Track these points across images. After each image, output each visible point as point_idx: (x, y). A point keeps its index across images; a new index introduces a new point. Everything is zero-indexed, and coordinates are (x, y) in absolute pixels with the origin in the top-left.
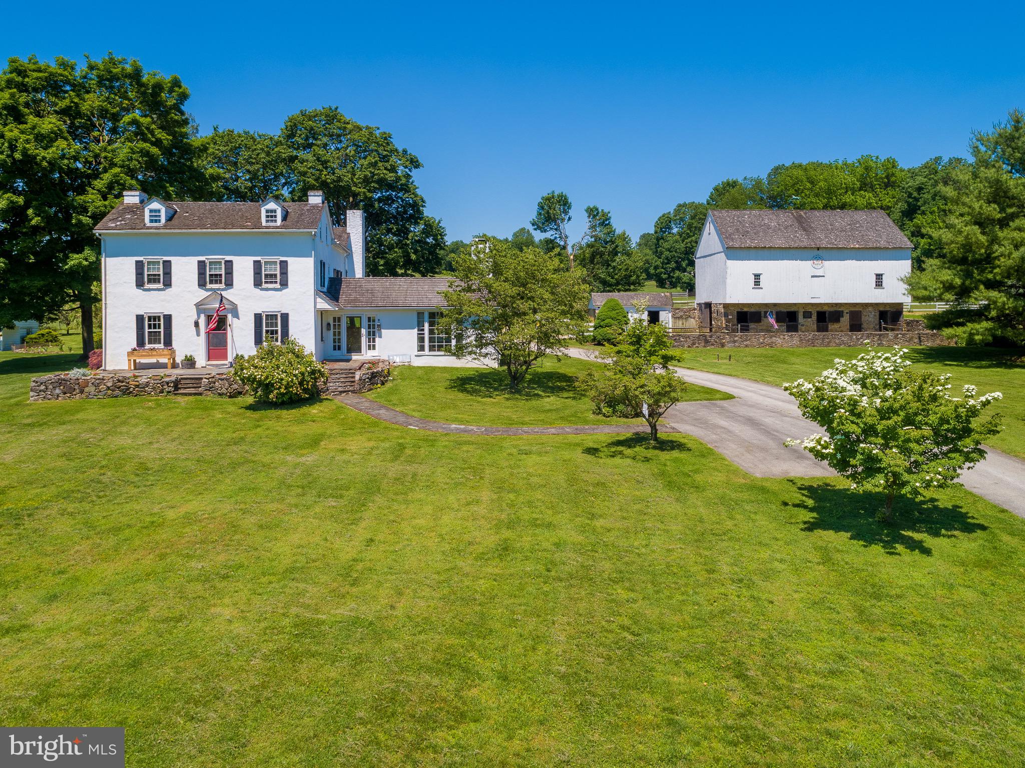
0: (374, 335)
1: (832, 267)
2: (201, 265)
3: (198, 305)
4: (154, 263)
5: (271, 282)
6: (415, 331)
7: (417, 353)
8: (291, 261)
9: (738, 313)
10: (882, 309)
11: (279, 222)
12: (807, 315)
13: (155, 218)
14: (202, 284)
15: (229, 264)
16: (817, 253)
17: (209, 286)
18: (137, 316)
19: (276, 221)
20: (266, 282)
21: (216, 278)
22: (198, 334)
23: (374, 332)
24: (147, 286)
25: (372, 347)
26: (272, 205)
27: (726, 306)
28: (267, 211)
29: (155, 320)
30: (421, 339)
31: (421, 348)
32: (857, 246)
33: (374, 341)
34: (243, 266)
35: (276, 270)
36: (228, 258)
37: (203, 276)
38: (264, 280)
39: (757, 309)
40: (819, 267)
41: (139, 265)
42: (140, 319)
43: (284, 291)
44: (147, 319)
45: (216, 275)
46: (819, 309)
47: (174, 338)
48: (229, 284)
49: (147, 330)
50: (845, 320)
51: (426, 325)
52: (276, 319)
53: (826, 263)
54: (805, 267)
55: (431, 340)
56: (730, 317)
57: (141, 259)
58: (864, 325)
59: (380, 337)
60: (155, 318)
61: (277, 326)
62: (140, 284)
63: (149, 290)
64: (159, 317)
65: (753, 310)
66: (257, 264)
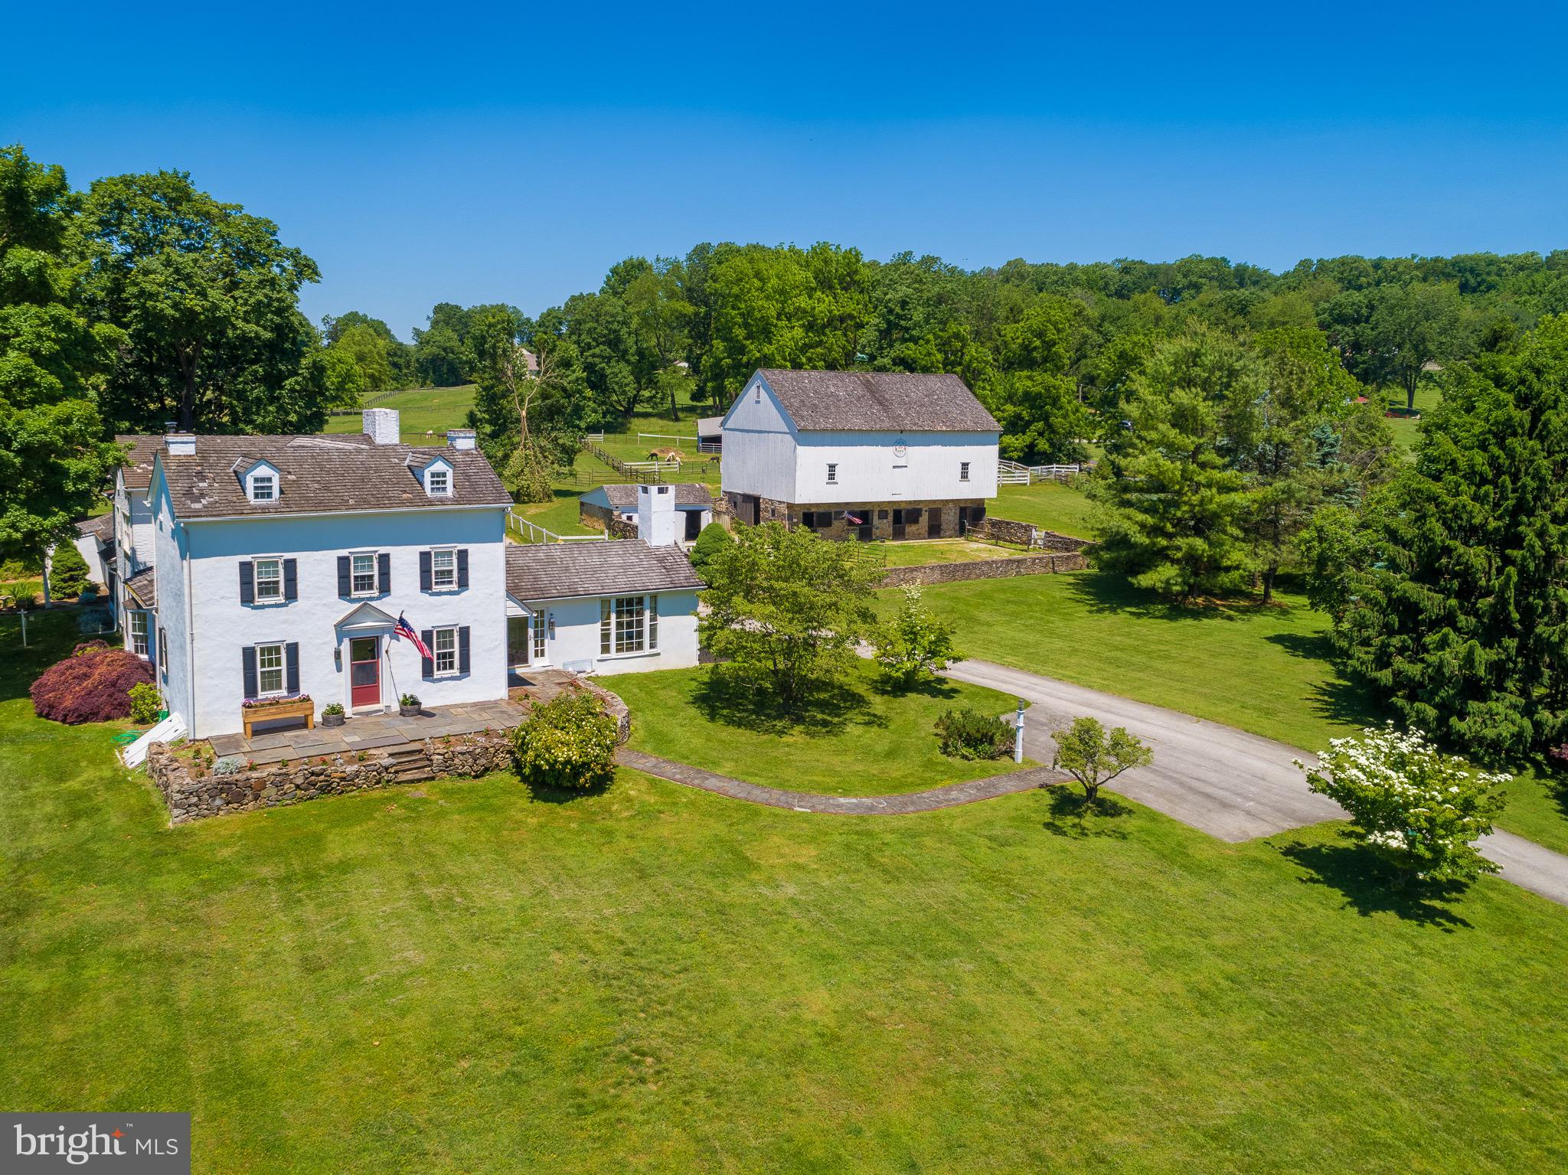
0: (542, 635)
1: (916, 454)
2: (343, 562)
3: (339, 627)
4: (268, 564)
5: (443, 583)
6: (598, 626)
7: (600, 656)
8: (473, 549)
9: (804, 514)
10: (962, 505)
11: (450, 492)
12: (883, 514)
13: (263, 492)
14: (344, 592)
15: (384, 560)
16: (900, 436)
17: (355, 594)
18: (245, 650)
19: (444, 489)
20: (437, 583)
21: (364, 583)
22: (339, 669)
23: (542, 631)
24: (259, 601)
25: (540, 653)
26: (439, 466)
27: (790, 506)
28: (433, 475)
29: (270, 653)
30: (605, 637)
31: (605, 649)
32: (944, 428)
33: (542, 645)
34: (405, 560)
35: (451, 564)
36: (383, 550)
37: (346, 580)
38: (434, 580)
39: (827, 509)
40: (902, 454)
41: (246, 569)
42: (249, 654)
43: (463, 594)
44: (258, 653)
45: (363, 577)
46: (896, 507)
47: (301, 678)
48: (385, 589)
49: (259, 670)
50: (924, 519)
51: (613, 616)
52: (452, 636)
53: (910, 449)
54: (885, 454)
55: (619, 637)
56: (795, 520)
57: (247, 558)
58: (944, 526)
59: (553, 638)
60: (270, 650)
61: (452, 646)
62: (247, 599)
63: (263, 607)
64: (278, 650)
65: (821, 510)
66: (425, 557)
